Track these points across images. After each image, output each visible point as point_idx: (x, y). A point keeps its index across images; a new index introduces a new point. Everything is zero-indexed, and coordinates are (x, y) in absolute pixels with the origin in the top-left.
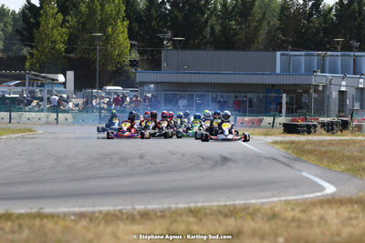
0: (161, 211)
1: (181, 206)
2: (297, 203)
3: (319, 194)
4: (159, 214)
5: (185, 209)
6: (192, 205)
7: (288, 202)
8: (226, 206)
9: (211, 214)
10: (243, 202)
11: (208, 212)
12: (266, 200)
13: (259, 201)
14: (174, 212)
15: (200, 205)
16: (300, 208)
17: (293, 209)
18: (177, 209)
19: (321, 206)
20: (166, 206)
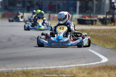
0: (7, 73)
1: (19, 69)
2: (85, 68)
3: (98, 63)
4: (5, 74)
5: (21, 71)
6: (25, 69)
7: (80, 68)
8: (45, 69)
9: (36, 75)
10: (54, 67)
11: (34, 73)
12: (68, 66)
13: (64, 66)
14: (14, 73)
15: (29, 68)
16: (87, 72)
17: (83, 72)
18: (16, 71)
19: (99, 70)
20: (10, 69)
